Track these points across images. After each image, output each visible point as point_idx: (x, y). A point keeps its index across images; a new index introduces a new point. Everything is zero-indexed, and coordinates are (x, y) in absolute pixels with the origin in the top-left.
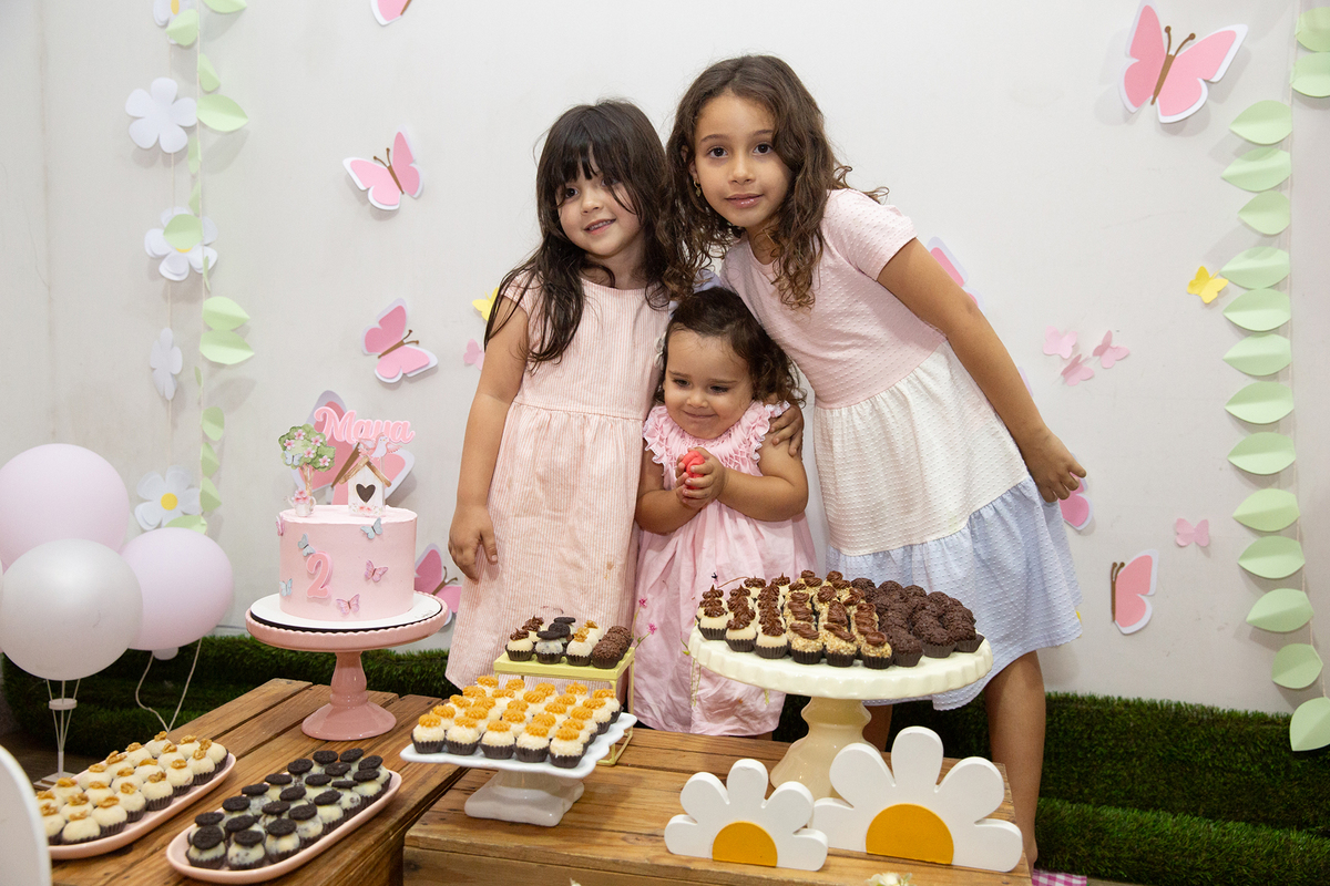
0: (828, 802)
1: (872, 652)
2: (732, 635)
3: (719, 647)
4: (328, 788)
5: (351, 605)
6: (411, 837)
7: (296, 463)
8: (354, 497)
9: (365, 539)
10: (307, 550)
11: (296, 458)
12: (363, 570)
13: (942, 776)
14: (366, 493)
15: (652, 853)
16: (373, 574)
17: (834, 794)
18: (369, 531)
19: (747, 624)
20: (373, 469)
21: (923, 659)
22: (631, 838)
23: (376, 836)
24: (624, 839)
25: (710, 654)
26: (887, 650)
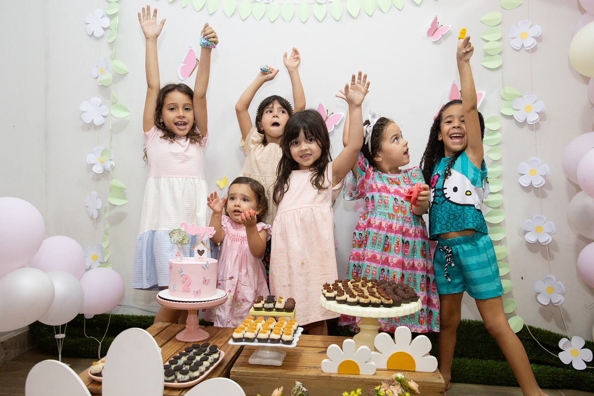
0: (373, 353)
1: (387, 302)
2: (338, 298)
3: (333, 303)
4: (202, 355)
5: (197, 293)
6: (233, 372)
7: (175, 242)
8: (196, 254)
9: (203, 269)
10: (182, 273)
11: (175, 241)
12: (202, 280)
13: (411, 342)
14: (201, 253)
15: (317, 373)
16: (205, 282)
17: (376, 350)
18: (204, 266)
19: (344, 294)
20: (204, 244)
21: (402, 304)
22: (308, 368)
23: (221, 371)
24: (306, 369)
25: (330, 305)
26: (391, 301)
